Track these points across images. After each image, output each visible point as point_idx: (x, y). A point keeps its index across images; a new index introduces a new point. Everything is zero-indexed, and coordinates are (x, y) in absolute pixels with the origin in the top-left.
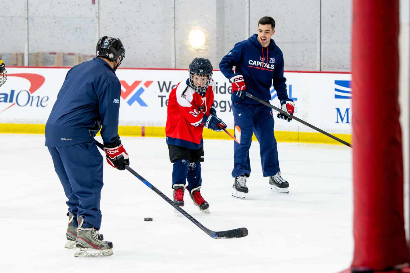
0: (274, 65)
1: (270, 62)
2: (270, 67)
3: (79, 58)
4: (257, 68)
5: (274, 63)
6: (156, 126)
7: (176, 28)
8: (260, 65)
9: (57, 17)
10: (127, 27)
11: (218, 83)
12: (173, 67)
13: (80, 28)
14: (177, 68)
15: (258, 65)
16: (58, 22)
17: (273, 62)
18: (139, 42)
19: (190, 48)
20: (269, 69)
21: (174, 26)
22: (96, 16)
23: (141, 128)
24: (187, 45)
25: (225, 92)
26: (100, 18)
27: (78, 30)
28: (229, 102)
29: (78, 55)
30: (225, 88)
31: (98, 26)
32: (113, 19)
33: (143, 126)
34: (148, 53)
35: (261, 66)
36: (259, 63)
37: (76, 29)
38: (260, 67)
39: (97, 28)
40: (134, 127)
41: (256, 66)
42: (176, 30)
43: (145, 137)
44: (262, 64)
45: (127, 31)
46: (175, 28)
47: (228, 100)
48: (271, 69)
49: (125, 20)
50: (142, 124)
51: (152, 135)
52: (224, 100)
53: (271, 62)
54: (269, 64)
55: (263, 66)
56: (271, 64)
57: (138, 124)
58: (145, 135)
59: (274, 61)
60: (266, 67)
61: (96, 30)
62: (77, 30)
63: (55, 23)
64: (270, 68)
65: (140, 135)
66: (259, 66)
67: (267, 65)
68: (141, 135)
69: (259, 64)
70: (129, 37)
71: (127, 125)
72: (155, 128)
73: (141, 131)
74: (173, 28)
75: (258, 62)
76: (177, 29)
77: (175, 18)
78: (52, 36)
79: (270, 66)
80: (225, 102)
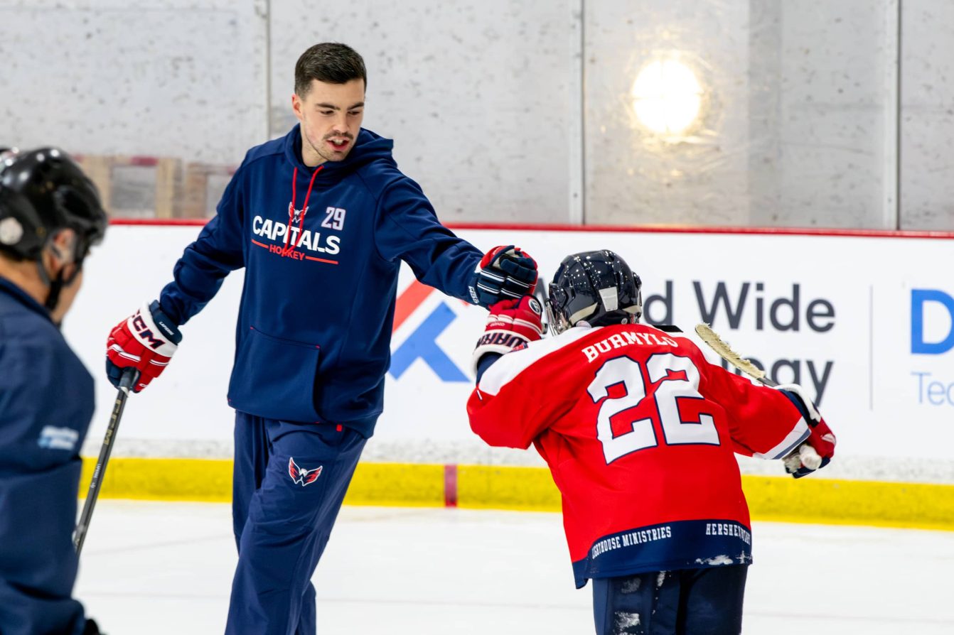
0: (338, 240)
1: (325, 224)
2: (320, 245)
3: (178, 177)
4: (274, 249)
5: (340, 228)
6: (507, 466)
7: (587, 58)
8: (282, 237)
9: (98, 13)
10: (382, 54)
11: (766, 287)
12: (575, 218)
13: (190, 59)
14: (591, 221)
15: (277, 236)
16: (99, 31)
17: (338, 222)
18: (435, 115)
19: (647, 141)
20: (317, 254)
21: (579, 50)
22: (257, 10)
23: (442, 471)
24: (633, 126)
25: (795, 325)
26: (275, 15)
27: (184, 66)
28: (810, 364)
29: (171, 168)
30: (795, 305)
31: (264, 51)
32: (325, 20)
33: (450, 462)
34: (470, 162)
35: (285, 240)
36: (280, 229)
37: (176, 62)
38: (282, 245)
39: (262, 59)
40: (415, 467)
41: (270, 242)
42: (588, 65)
43: (460, 511)
44: (291, 233)
45: (384, 72)
46: (582, 56)
47: (810, 358)
48: (326, 255)
49: (376, 25)
50: (445, 457)
51: (486, 499)
52: (791, 358)
53: (329, 226)
54: (317, 235)
55: (293, 243)
56: (326, 233)
57: (430, 453)
58: (460, 503)
59: (342, 220)
60: (304, 247)
61: (257, 66)
62: (177, 68)
63: (89, 36)
64: (321, 250)
65: (437, 499)
66: (280, 238)
67: (309, 240)
68: (442, 503)
69: (280, 234)
70: (391, 93)
71: (381, 457)
72: (498, 472)
73: (440, 485)
74: (577, 56)
75: (278, 225)
76: (593, 61)
77: (582, 16)
78: (74, 90)
79: (322, 243)
80: (795, 366)
